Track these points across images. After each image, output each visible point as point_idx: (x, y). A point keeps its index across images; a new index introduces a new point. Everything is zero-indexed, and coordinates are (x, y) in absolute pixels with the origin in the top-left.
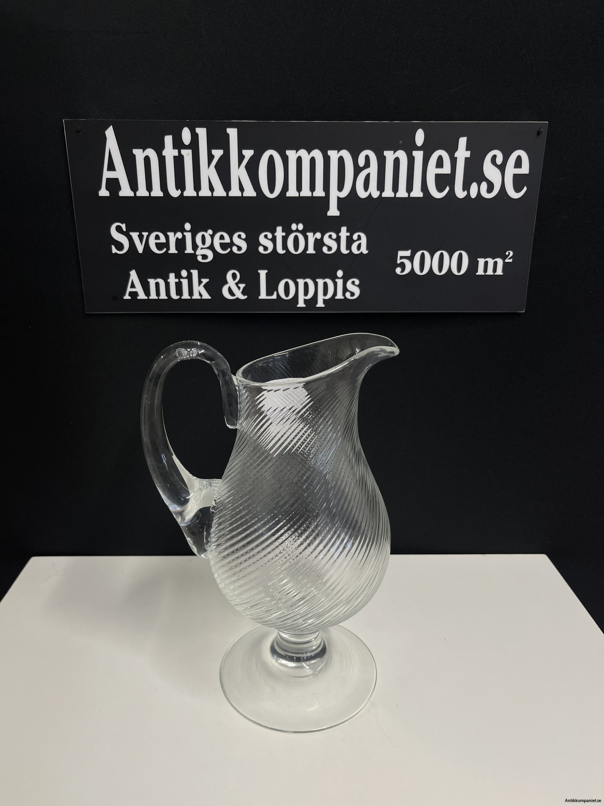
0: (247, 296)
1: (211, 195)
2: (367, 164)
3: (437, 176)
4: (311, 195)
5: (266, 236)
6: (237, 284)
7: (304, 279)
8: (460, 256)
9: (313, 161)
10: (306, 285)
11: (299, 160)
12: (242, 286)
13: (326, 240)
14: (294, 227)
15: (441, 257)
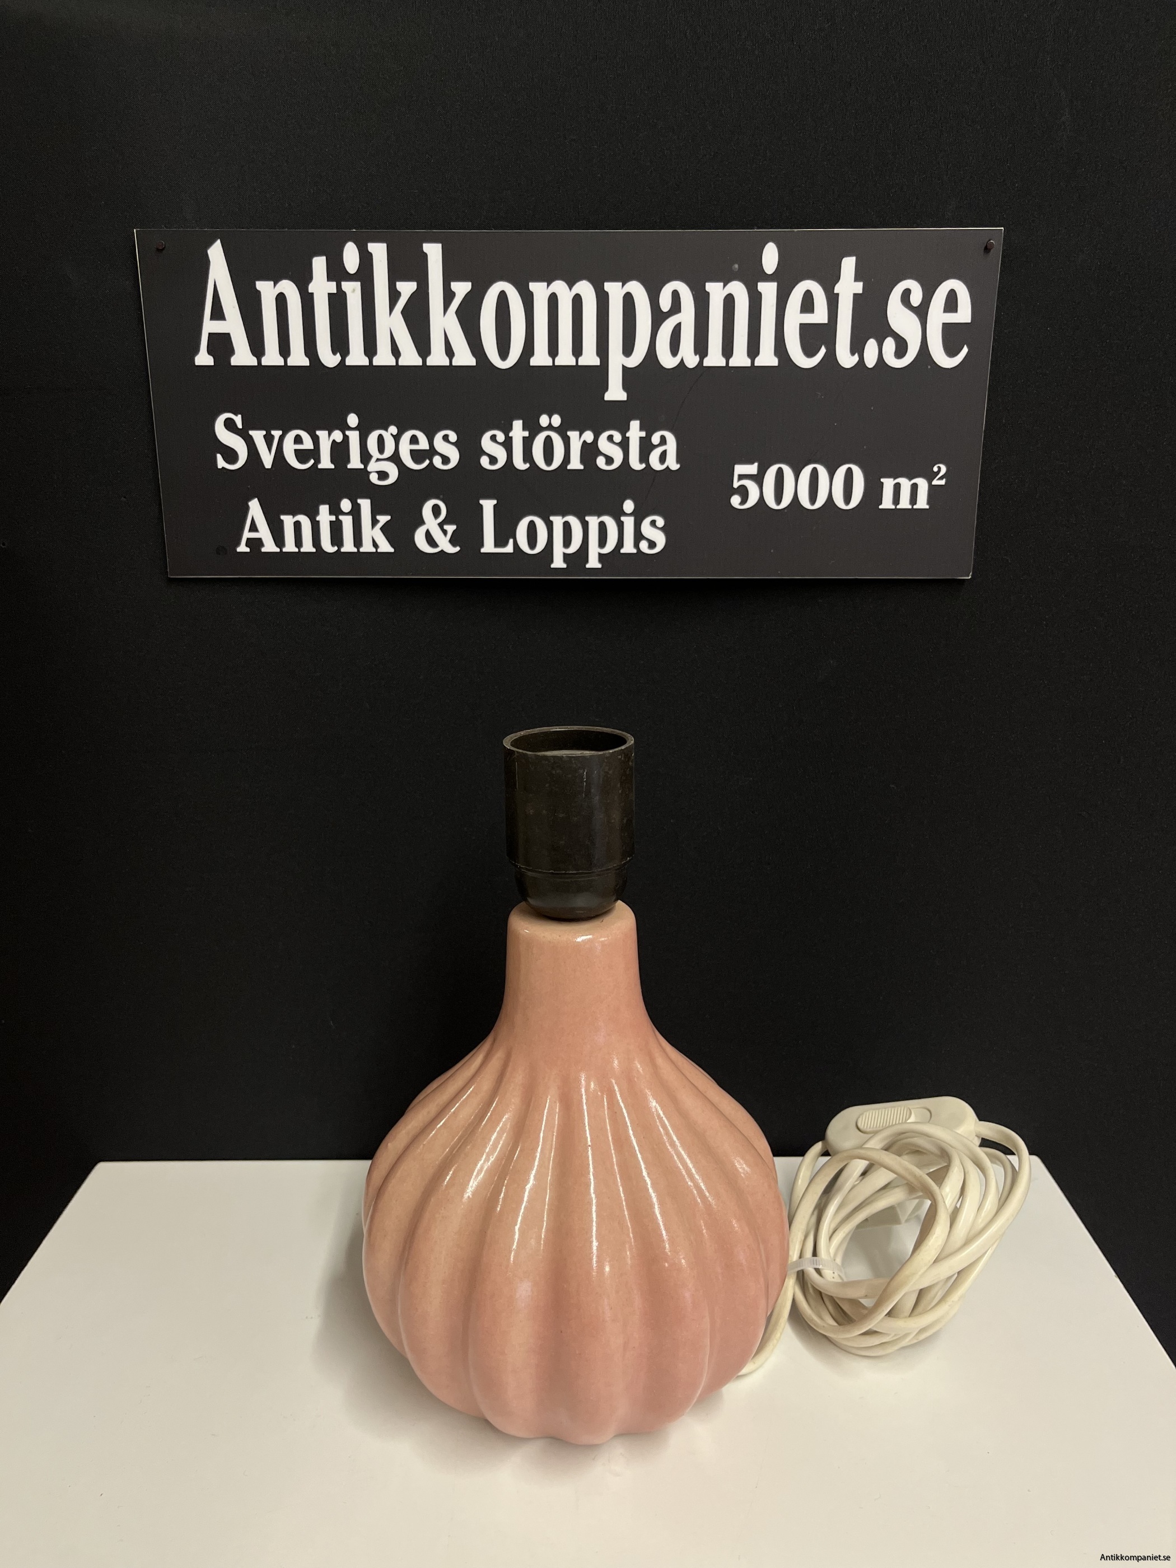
0: (460, 547)
1: (394, 364)
2: (676, 307)
3: (804, 328)
4: (574, 364)
5: (493, 438)
6: (441, 525)
7: (563, 516)
8: (849, 475)
9: (577, 302)
10: (567, 527)
11: (553, 301)
12: (451, 528)
13: (603, 444)
14: (544, 420)
15: (814, 476)
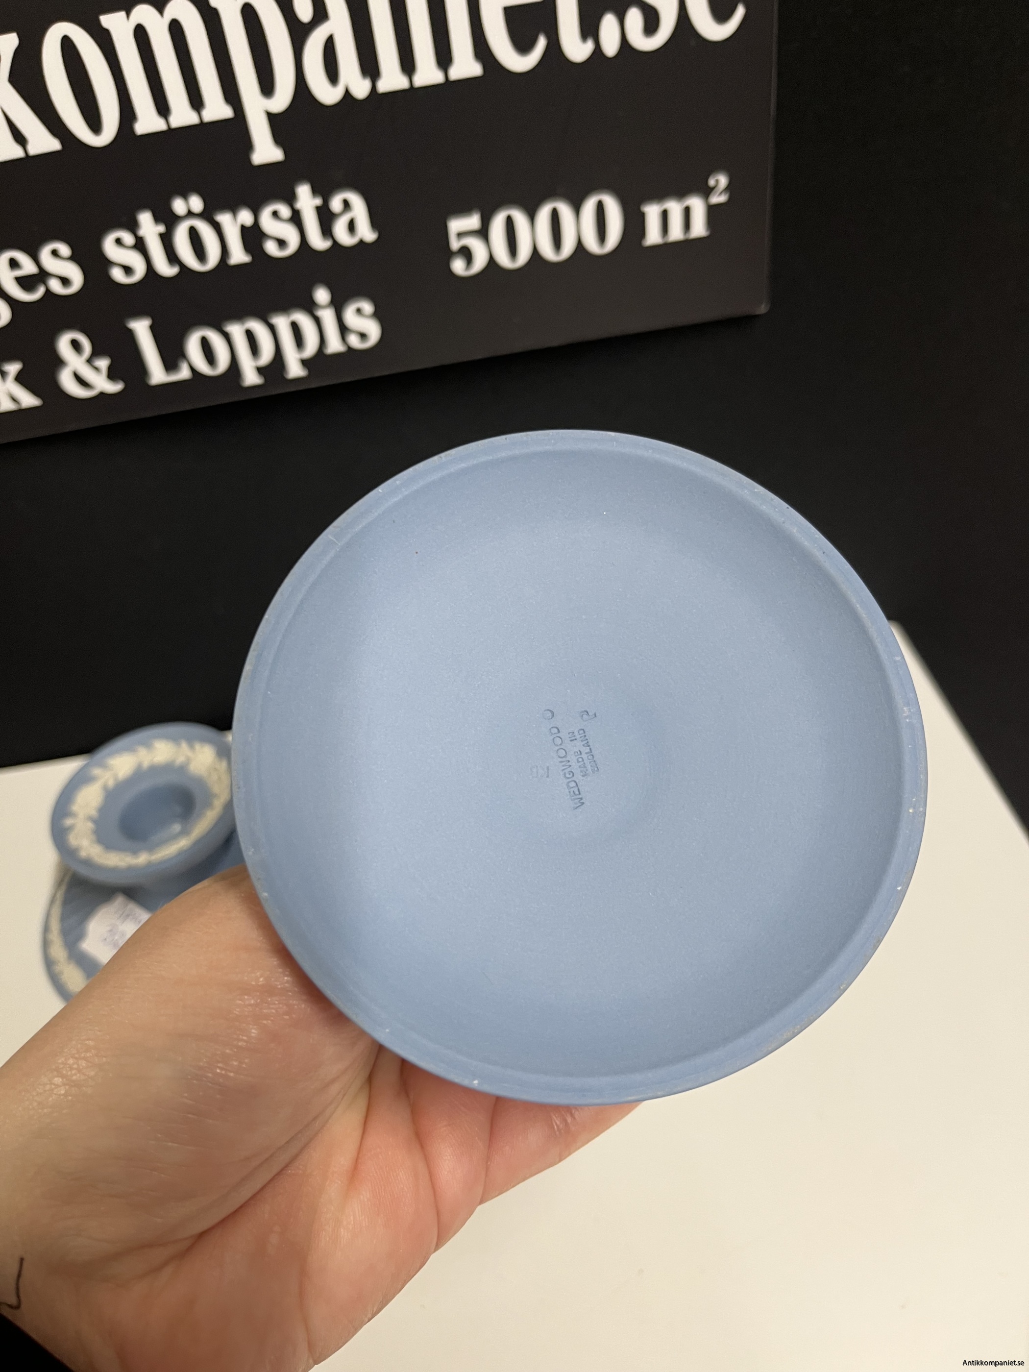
0: (124, 381)
2: (320, 13)
3: (510, 13)
4: (197, 121)
5: (118, 241)
6: (89, 361)
7: (243, 323)
8: (600, 211)
9: (176, 30)
10: (250, 336)
11: (141, 35)
12: (103, 363)
13: (267, 223)
14: (179, 206)
15: (555, 217)
